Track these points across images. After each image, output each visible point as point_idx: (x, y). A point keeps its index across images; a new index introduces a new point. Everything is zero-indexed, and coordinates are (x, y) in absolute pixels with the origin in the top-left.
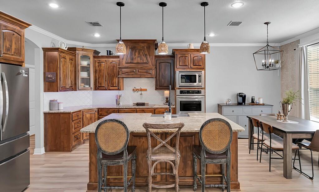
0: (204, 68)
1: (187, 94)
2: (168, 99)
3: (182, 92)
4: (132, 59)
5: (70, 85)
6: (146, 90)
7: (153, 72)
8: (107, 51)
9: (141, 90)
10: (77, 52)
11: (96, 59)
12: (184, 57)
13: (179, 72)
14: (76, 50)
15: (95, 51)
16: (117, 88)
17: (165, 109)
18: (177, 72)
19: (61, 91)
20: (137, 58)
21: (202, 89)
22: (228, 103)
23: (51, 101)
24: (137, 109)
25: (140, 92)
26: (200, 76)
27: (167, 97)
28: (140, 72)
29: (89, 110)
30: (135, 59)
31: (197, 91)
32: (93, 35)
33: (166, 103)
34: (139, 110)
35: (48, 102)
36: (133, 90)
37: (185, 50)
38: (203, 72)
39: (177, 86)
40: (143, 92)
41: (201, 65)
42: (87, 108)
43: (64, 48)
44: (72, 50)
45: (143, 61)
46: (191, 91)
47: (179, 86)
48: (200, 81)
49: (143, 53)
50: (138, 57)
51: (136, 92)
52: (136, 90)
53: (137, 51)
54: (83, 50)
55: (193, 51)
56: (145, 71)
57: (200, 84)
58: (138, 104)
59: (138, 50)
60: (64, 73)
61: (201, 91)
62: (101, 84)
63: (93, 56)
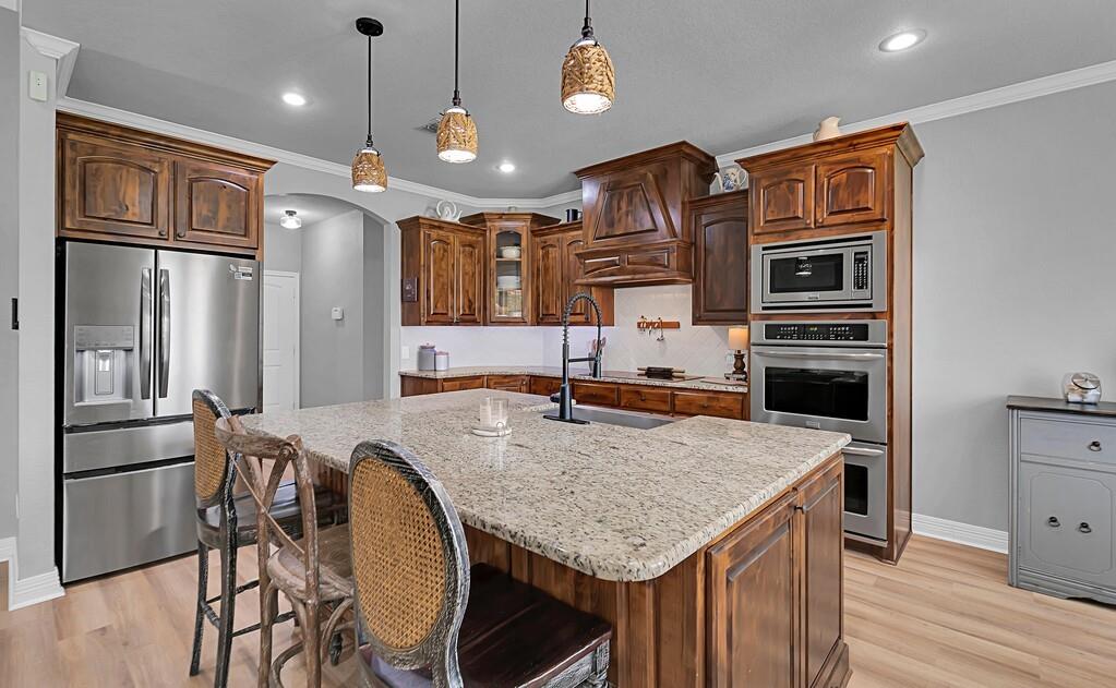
0: (883, 220)
1: (799, 339)
2: (745, 360)
3: (772, 332)
4: (611, 224)
5: (464, 310)
6: (676, 325)
7: (671, 258)
8: (568, 211)
9: (663, 325)
10: (488, 224)
11: (538, 239)
12: (784, 186)
13: (764, 249)
14: (484, 221)
15: (534, 215)
16: (581, 318)
17: (711, 395)
18: (756, 250)
19: (429, 323)
20: (624, 217)
21: (874, 316)
22: (1073, 397)
23: (423, 348)
24: (623, 388)
25: (658, 333)
26: (860, 259)
27: (739, 352)
28: (634, 264)
29: (506, 376)
30: (620, 220)
31: (845, 325)
32: (498, 168)
33: (734, 373)
34: (627, 391)
35: (416, 350)
36: (639, 324)
37: (787, 156)
38: (880, 236)
39: (756, 307)
40: (667, 333)
41: (868, 209)
42: (497, 371)
43: (451, 217)
44: (476, 221)
45: (641, 225)
46: (814, 326)
47: (764, 308)
48: (861, 283)
49: (641, 199)
50: (627, 215)
51: (647, 331)
52: (648, 327)
53: (625, 197)
54: (501, 216)
55: (828, 147)
56: (646, 257)
57: (866, 293)
58: (650, 373)
59: (628, 190)
60: (441, 279)
61: (866, 326)
62: (547, 308)
63: (532, 232)
